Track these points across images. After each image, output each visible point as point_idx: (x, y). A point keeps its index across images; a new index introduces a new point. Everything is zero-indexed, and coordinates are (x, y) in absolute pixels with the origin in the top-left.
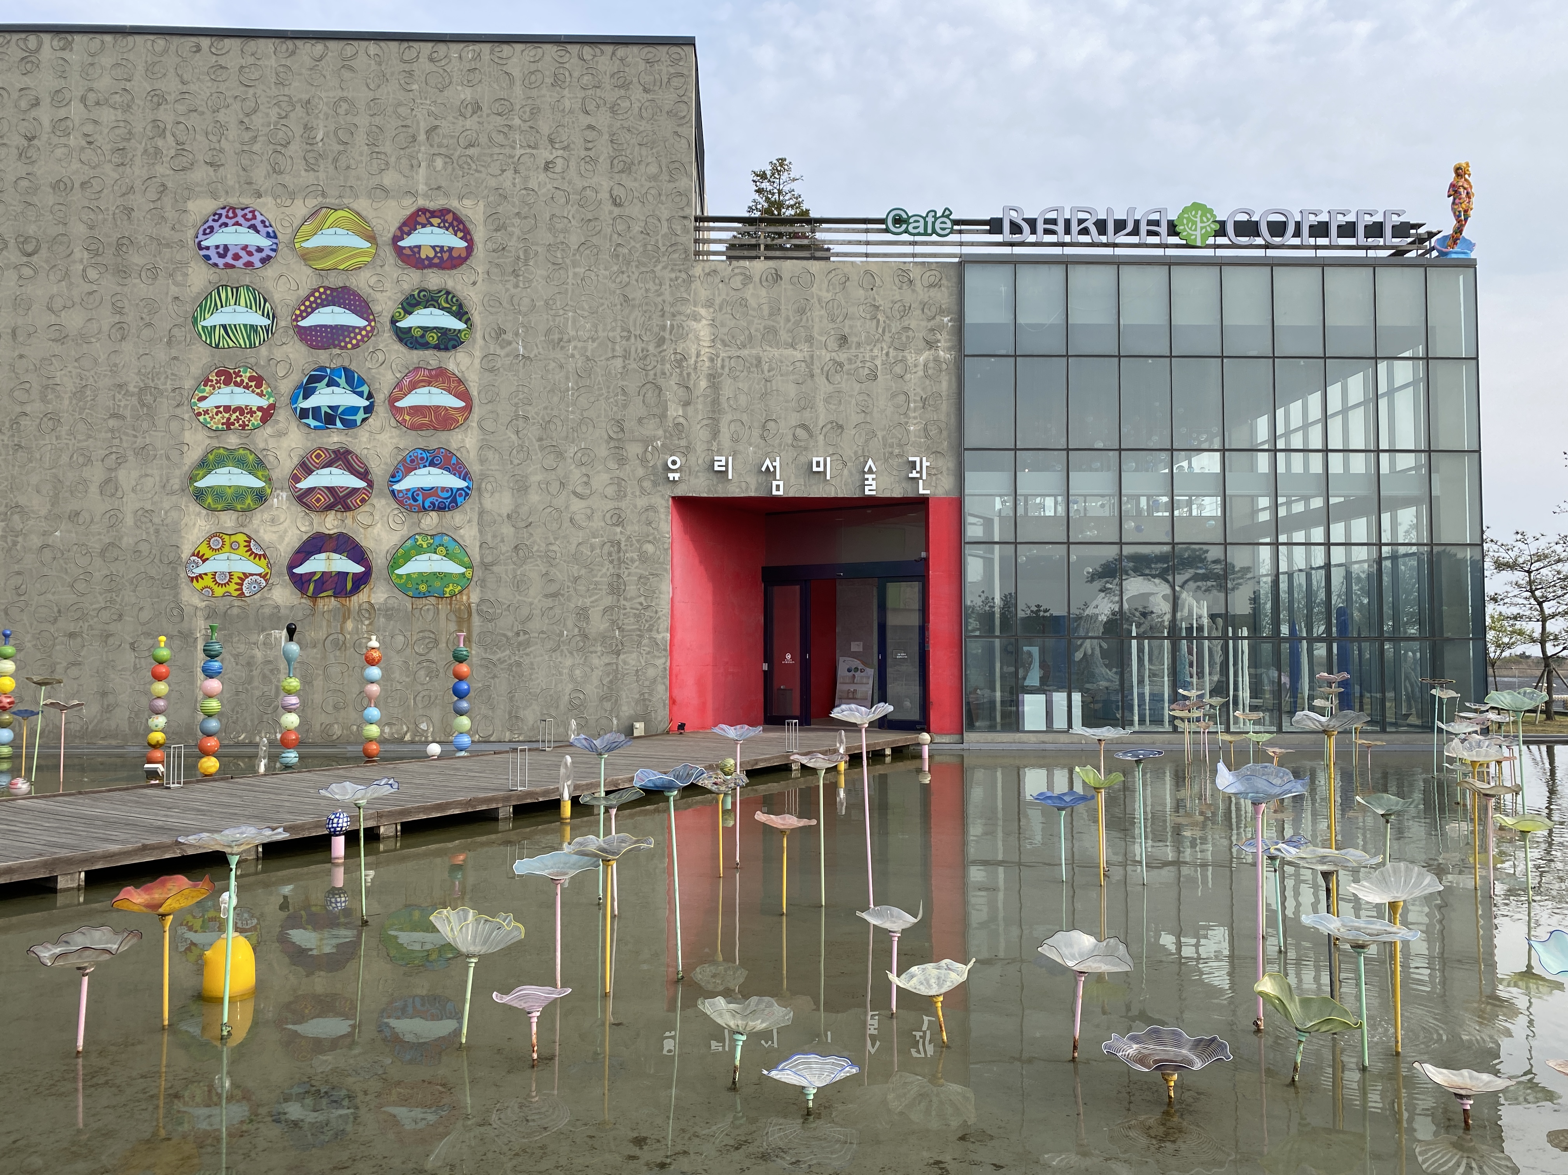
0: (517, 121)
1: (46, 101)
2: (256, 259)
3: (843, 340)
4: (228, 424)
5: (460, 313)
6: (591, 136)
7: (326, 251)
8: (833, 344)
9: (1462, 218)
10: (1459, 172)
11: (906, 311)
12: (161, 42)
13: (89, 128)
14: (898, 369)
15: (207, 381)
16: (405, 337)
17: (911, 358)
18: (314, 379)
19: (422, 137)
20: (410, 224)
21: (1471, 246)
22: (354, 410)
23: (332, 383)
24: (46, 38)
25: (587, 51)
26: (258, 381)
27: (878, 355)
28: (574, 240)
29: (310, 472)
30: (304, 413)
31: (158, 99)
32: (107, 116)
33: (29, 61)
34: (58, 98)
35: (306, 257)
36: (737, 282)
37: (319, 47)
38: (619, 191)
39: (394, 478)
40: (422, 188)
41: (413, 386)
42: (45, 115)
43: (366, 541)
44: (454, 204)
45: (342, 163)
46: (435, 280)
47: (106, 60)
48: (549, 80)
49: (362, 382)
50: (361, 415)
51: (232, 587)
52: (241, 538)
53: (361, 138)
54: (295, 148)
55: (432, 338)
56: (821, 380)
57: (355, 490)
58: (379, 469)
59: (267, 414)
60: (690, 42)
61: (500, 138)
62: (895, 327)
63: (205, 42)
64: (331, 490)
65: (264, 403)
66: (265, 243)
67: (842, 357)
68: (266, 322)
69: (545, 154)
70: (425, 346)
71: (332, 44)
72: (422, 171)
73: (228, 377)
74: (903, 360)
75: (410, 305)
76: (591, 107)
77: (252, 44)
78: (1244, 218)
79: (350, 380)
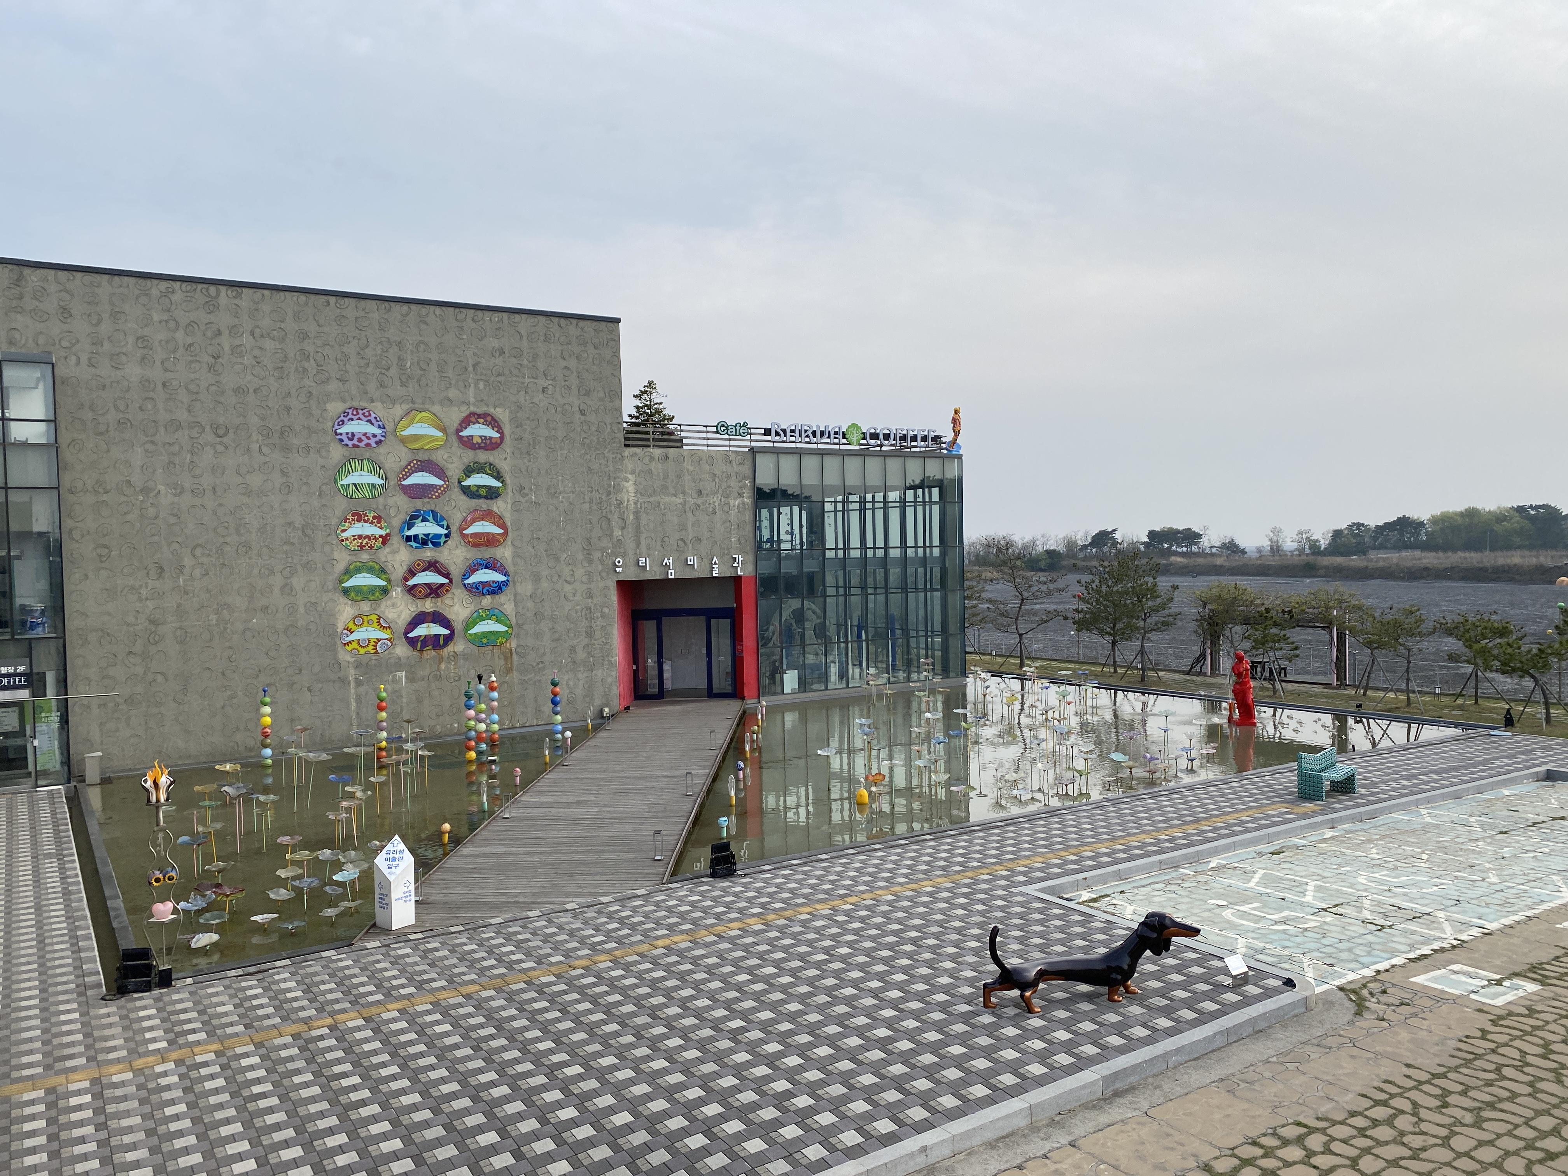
0: (525, 362)
1: (225, 333)
2: (372, 441)
3: (700, 493)
4: (362, 547)
5: (498, 477)
6: (567, 372)
7: (416, 438)
8: (695, 495)
9: (957, 434)
10: (956, 412)
11: (729, 477)
12: (303, 298)
13: (257, 352)
14: (726, 508)
15: (346, 520)
16: (467, 491)
17: (732, 502)
18: (413, 517)
19: (471, 369)
20: (466, 422)
21: (960, 447)
22: (439, 536)
23: (424, 520)
24: (223, 289)
25: (563, 322)
26: (379, 519)
27: (716, 500)
28: (560, 434)
29: (414, 575)
30: (408, 539)
31: (304, 336)
32: (269, 345)
33: (212, 306)
34: (233, 330)
35: (403, 441)
36: (647, 460)
37: (405, 307)
38: (583, 407)
39: (465, 576)
40: (472, 400)
41: (474, 521)
42: (226, 342)
43: (450, 615)
44: (491, 410)
45: (423, 382)
46: (483, 456)
47: (266, 307)
48: (542, 338)
49: (443, 519)
50: (443, 539)
51: (370, 648)
52: (374, 617)
53: (433, 367)
54: (393, 371)
55: (483, 492)
56: (690, 514)
57: (442, 585)
58: (456, 572)
59: (385, 539)
60: (618, 321)
61: (515, 372)
62: (724, 485)
63: (332, 300)
64: (428, 585)
65: (383, 533)
66: (378, 431)
67: (699, 501)
68: (382, 482)
69: (542, 382)
70: (479, 497)
71: (413, 307)
72: (472, 389)
73: (359, 517)
74: (728, 503)
75: (469, 471)
76: (566, 355)
77: (363, 303)
78: (873, 431)
79: (435, 518)
